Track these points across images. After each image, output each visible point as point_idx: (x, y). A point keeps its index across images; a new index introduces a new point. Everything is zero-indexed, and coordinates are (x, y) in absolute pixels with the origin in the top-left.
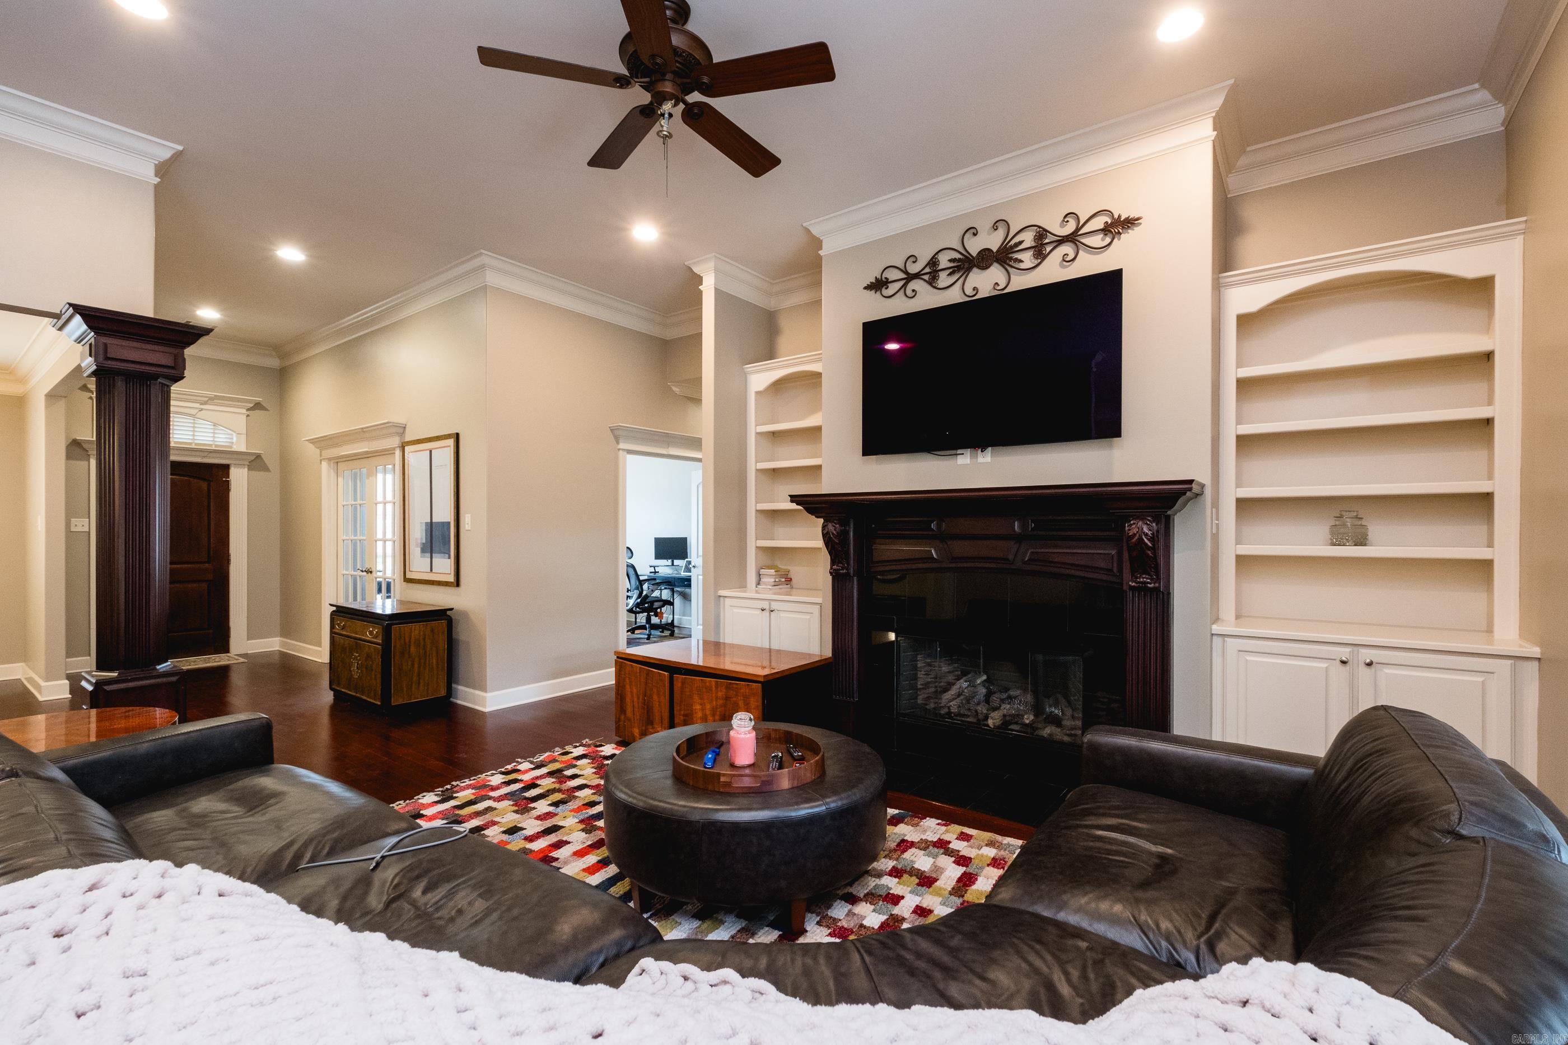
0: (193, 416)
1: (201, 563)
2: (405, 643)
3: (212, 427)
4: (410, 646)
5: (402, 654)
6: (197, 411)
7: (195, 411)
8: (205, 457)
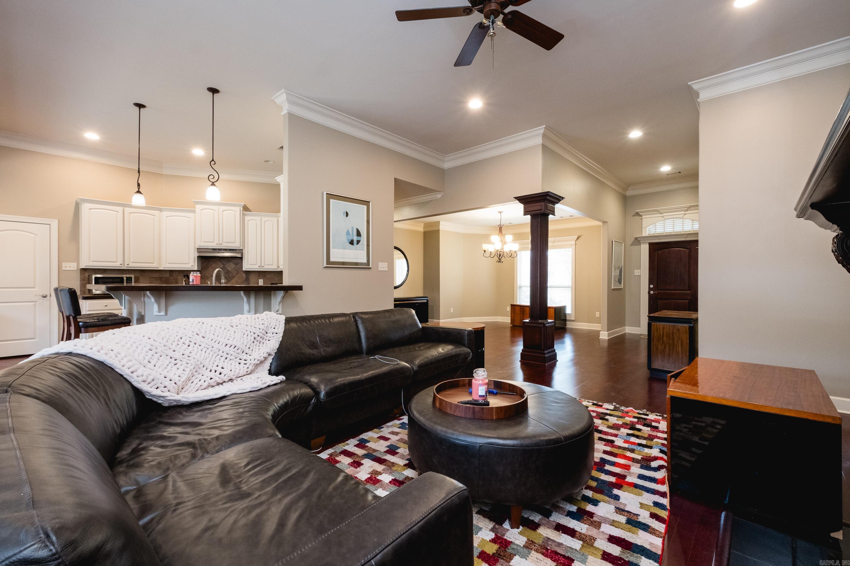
0: (682, 218)
1: (686, 290)
2: (660, 334)
3: (691, 222)
4: (663, 336)
5: (658, 340)
6: (683, 215)
7: (682, 216)
8: (686, 237)
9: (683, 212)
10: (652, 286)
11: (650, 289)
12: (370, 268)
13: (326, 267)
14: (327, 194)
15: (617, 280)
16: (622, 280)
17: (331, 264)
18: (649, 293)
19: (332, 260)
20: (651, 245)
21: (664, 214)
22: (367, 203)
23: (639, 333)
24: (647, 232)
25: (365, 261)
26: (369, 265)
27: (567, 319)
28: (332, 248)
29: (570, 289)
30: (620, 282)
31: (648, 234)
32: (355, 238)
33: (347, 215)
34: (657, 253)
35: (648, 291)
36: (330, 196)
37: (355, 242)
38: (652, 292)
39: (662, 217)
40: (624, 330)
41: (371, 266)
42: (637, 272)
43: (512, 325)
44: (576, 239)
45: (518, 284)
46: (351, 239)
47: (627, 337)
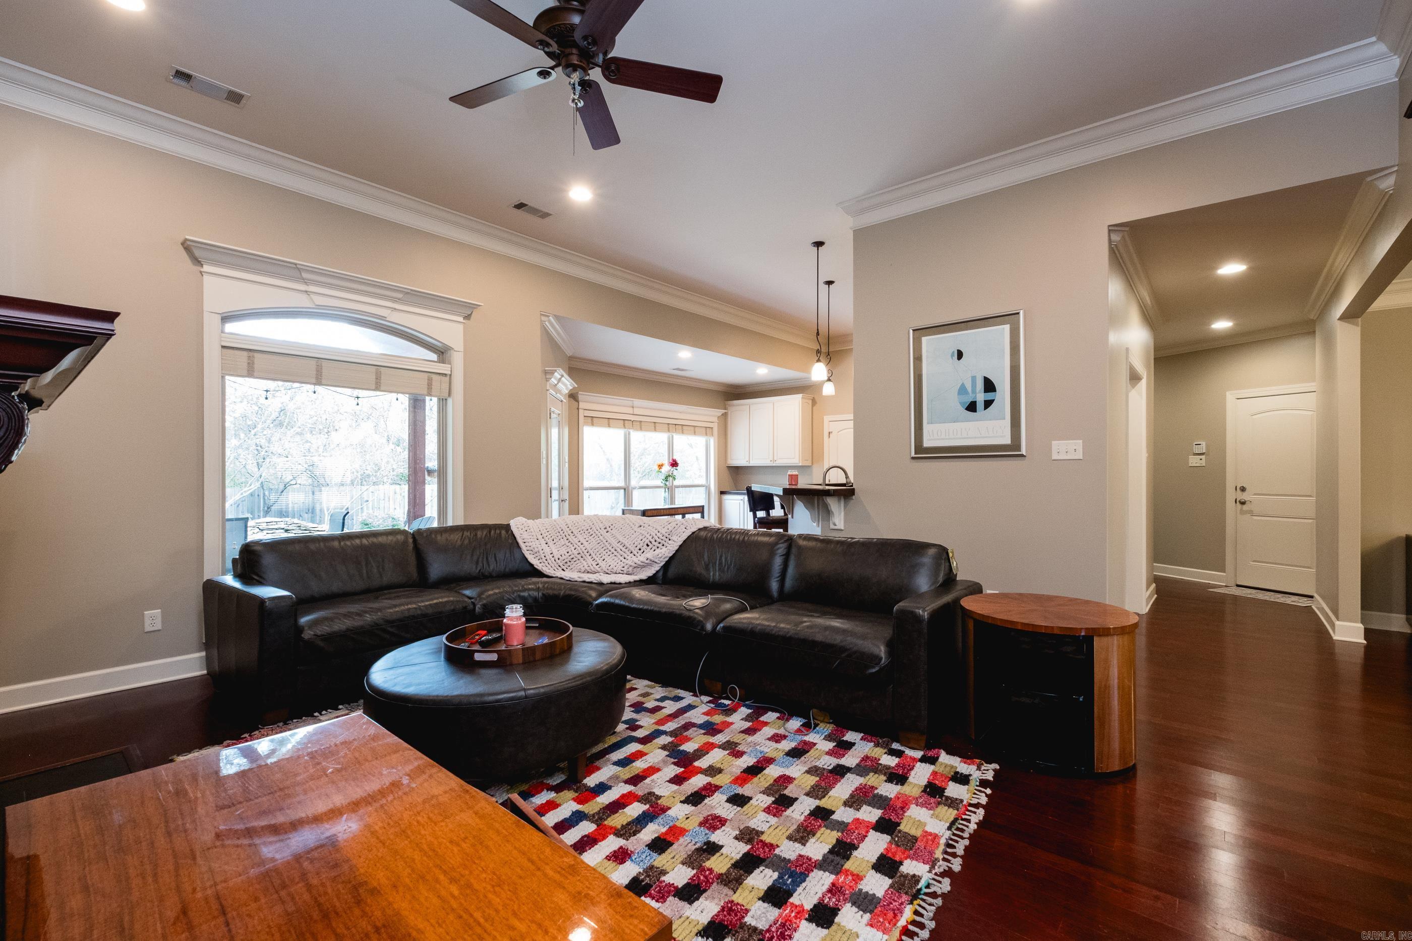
12: (1022, 456)
13: (913, 458)
14: (914, 330)
17: (923, 453)
19: (927, 444)
22: (1010, 317)
25: (1007, 440)
26: (1018, 448)
28: (928, 423)
32: (981, 397)
33: (960, 355)
36: (921, 331)
37: (980, 405)
41: (1023, 452)
46: (971, 400)
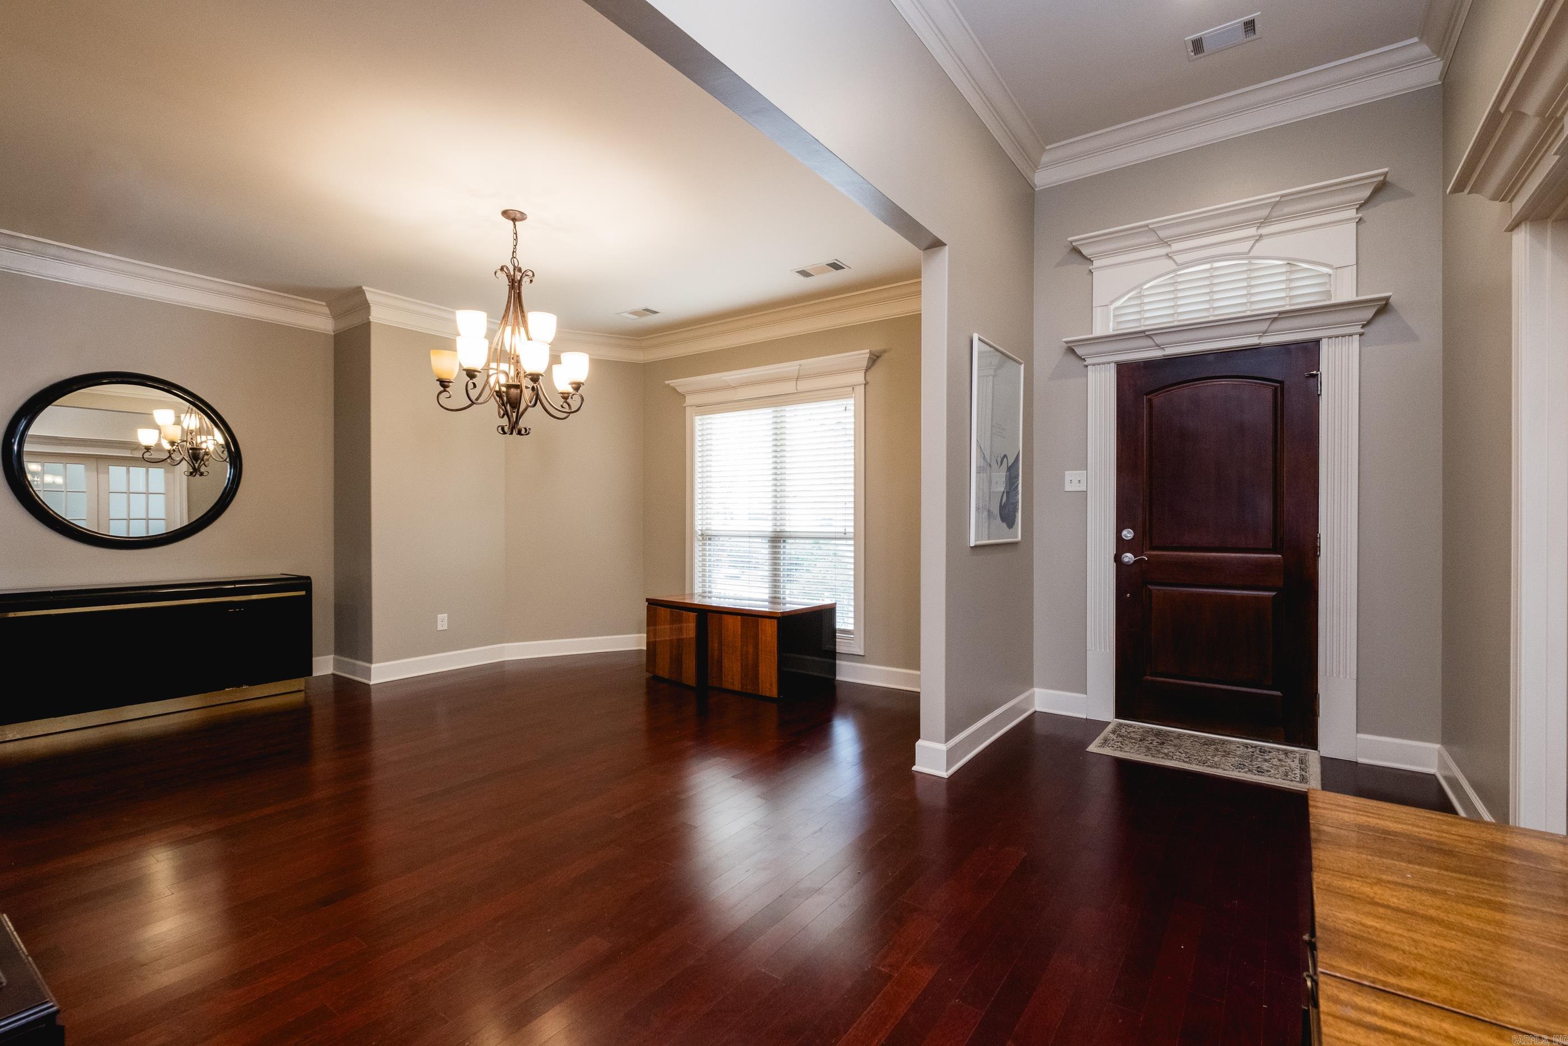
0: (1246, 254)
1: (1264, 551)
6: (1250, 242)
7: (1244, 246)
8: (1265, 332)
9: (1252, 231)
10: (1128, 534)
11: (1122, 545)
15: (996, 511)
16: (1015, 510)
18: (1118, 558)
20: (1126, 373)
21: (1176, 246)
23: (1084, 717)
24: (1111, 324)
27: (839, 649)
29: (852, 542)
30: (1007, 516)
31: (1114, 330)
34: (1150, 401)
35: (1112, 551)
38: (1128, 557)
39: (1168, 256)
40: (1030, 700)
42: (1073, 481)
43: (648, 675)
44: (865, 363)
45: (698, 527)
47: (1039, 728)
